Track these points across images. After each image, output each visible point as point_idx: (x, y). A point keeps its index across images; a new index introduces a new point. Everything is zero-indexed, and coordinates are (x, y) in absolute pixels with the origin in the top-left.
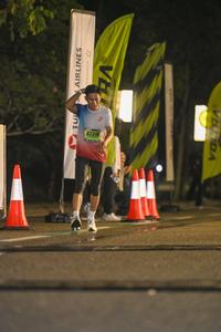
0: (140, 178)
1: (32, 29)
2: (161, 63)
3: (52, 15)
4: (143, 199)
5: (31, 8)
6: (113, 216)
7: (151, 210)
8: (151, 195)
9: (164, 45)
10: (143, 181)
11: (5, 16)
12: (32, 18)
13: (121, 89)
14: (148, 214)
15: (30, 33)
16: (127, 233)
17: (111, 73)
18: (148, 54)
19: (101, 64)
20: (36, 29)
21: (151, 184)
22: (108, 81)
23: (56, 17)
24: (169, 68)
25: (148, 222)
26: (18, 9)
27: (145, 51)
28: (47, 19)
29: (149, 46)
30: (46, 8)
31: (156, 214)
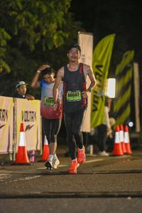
0: (120, 130)
1: (55, 44)
2: (132, 63)
3: (67, 35)
4: (122, 143)
5: (55, 31)
6: (105, 153)
7: (127, 149)
8: (127, 140)
9: (133, 52)
10: (122, 132)
11: (40, 37)
12: (55, 38)
13: (108, 78)
14: (125, 151)
15: (54, 46)
16: (113, 163)
17: (102, 69)
18: (124, 57)
19: (96, 64)
20: (58, 44)
21: (127, 134)
22: (101, 73)
23: (70, 36)
24: (136, 66)
25: (125, 156)
26: (47, 32)
27: (122, 56)
28: (64, 38)
29: (124, 52)
30: (63, 31)
31: (130, 151)
